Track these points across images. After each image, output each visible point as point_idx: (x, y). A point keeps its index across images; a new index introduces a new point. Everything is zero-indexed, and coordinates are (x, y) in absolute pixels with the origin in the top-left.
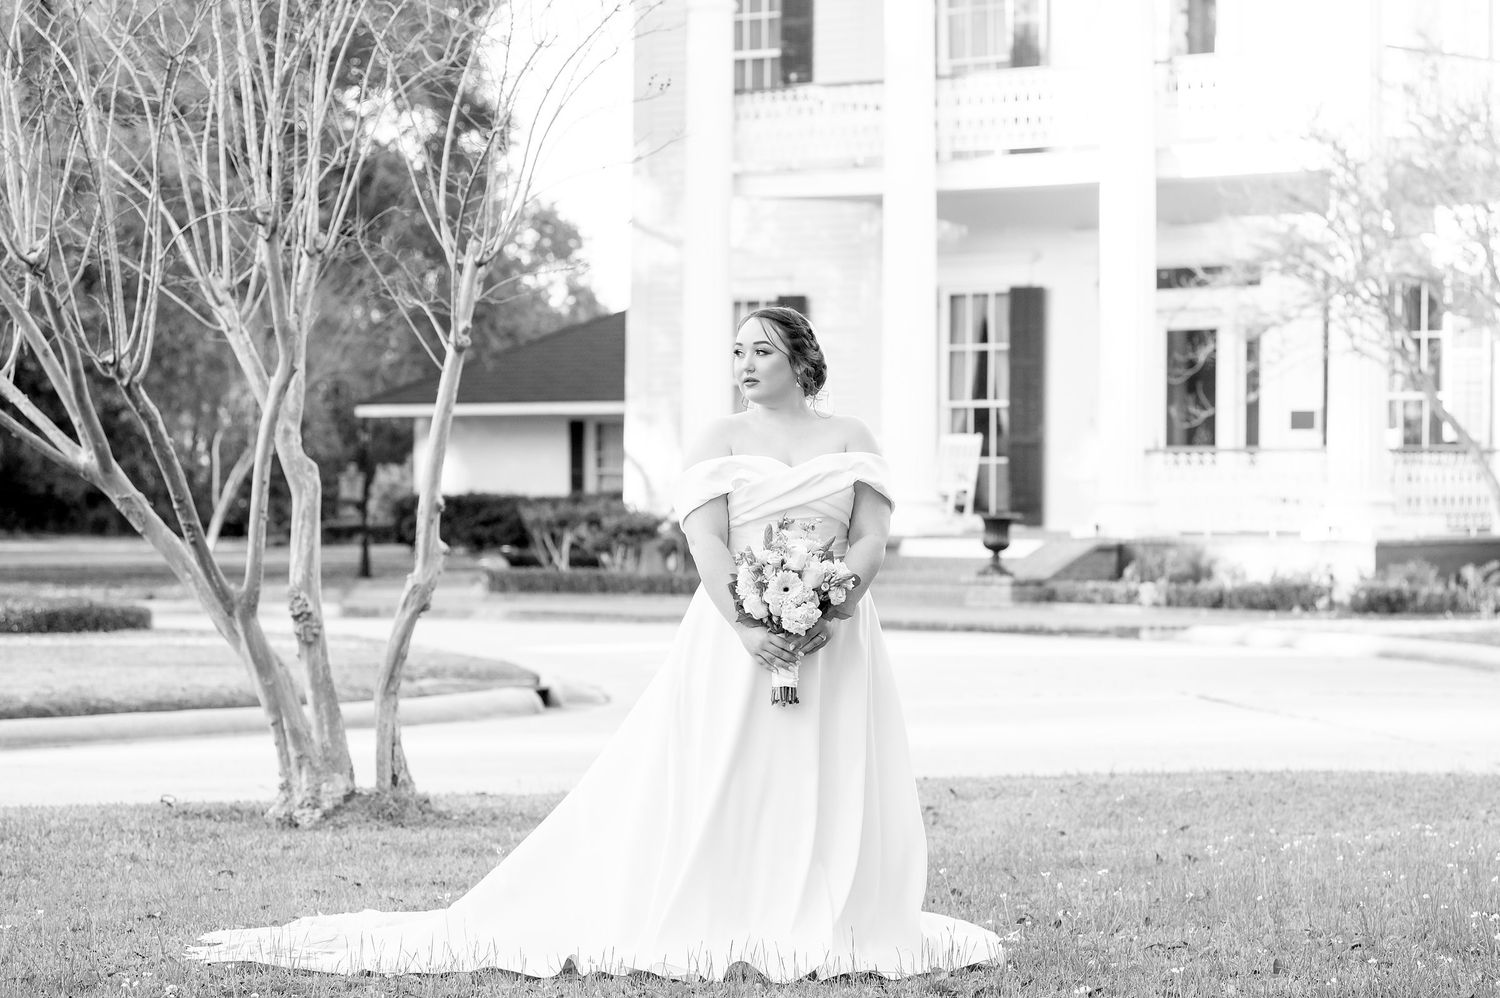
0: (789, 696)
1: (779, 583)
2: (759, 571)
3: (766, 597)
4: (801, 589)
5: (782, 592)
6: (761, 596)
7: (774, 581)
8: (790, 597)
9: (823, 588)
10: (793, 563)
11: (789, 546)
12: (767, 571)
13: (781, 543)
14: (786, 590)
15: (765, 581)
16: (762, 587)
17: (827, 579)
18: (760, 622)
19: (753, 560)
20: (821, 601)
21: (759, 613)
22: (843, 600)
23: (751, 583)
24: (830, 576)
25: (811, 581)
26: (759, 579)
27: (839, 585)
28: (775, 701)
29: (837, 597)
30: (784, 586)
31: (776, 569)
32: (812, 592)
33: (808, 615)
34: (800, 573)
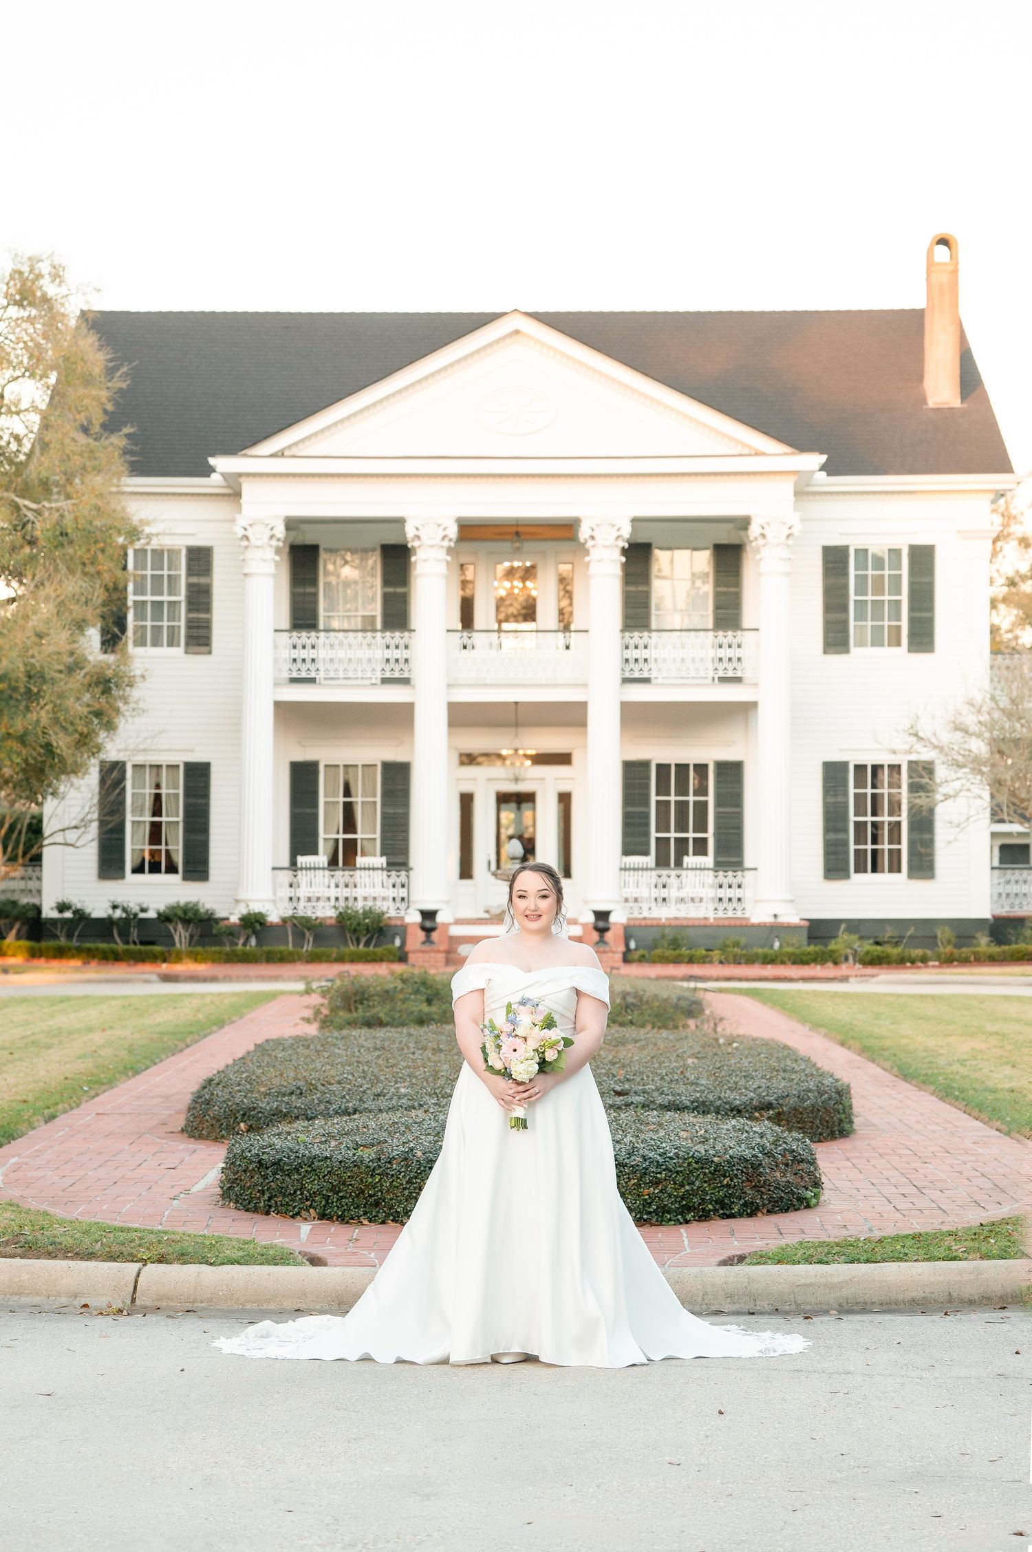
0: (522, 1124)
1: (509, 1046)
2: (498, 1037)
3: (503, 1055)
4: (527, 1050)
5: (512, 1052)
6: (499, 1054)
7: (507, 1042)
8: (517, 1056)
9: (540, 1049)
10: (520, 1032)
11: (519, 1020)
12: (503, 1037)
13: (514, 1018)
14: (515, 1050)
15: (501, 1045)
16: (500, 1048)
17: (543, 1044)
18: (498, 1073)
19: (493, 1028)
20: (539, 1059)
21: (498, 1066)
22: (555, 1057)
23: (492, 1044)
24: (546, 1041)
25: (532, 1045)
26: (497, 1043)
27: (551, 1048)
28: (512, 1127)
29: (550, 1056)
30: (513, 1048)
31: (509, 1036)
32: (532, 1053)
33: (530, 1069)
34: (525, 1039)
